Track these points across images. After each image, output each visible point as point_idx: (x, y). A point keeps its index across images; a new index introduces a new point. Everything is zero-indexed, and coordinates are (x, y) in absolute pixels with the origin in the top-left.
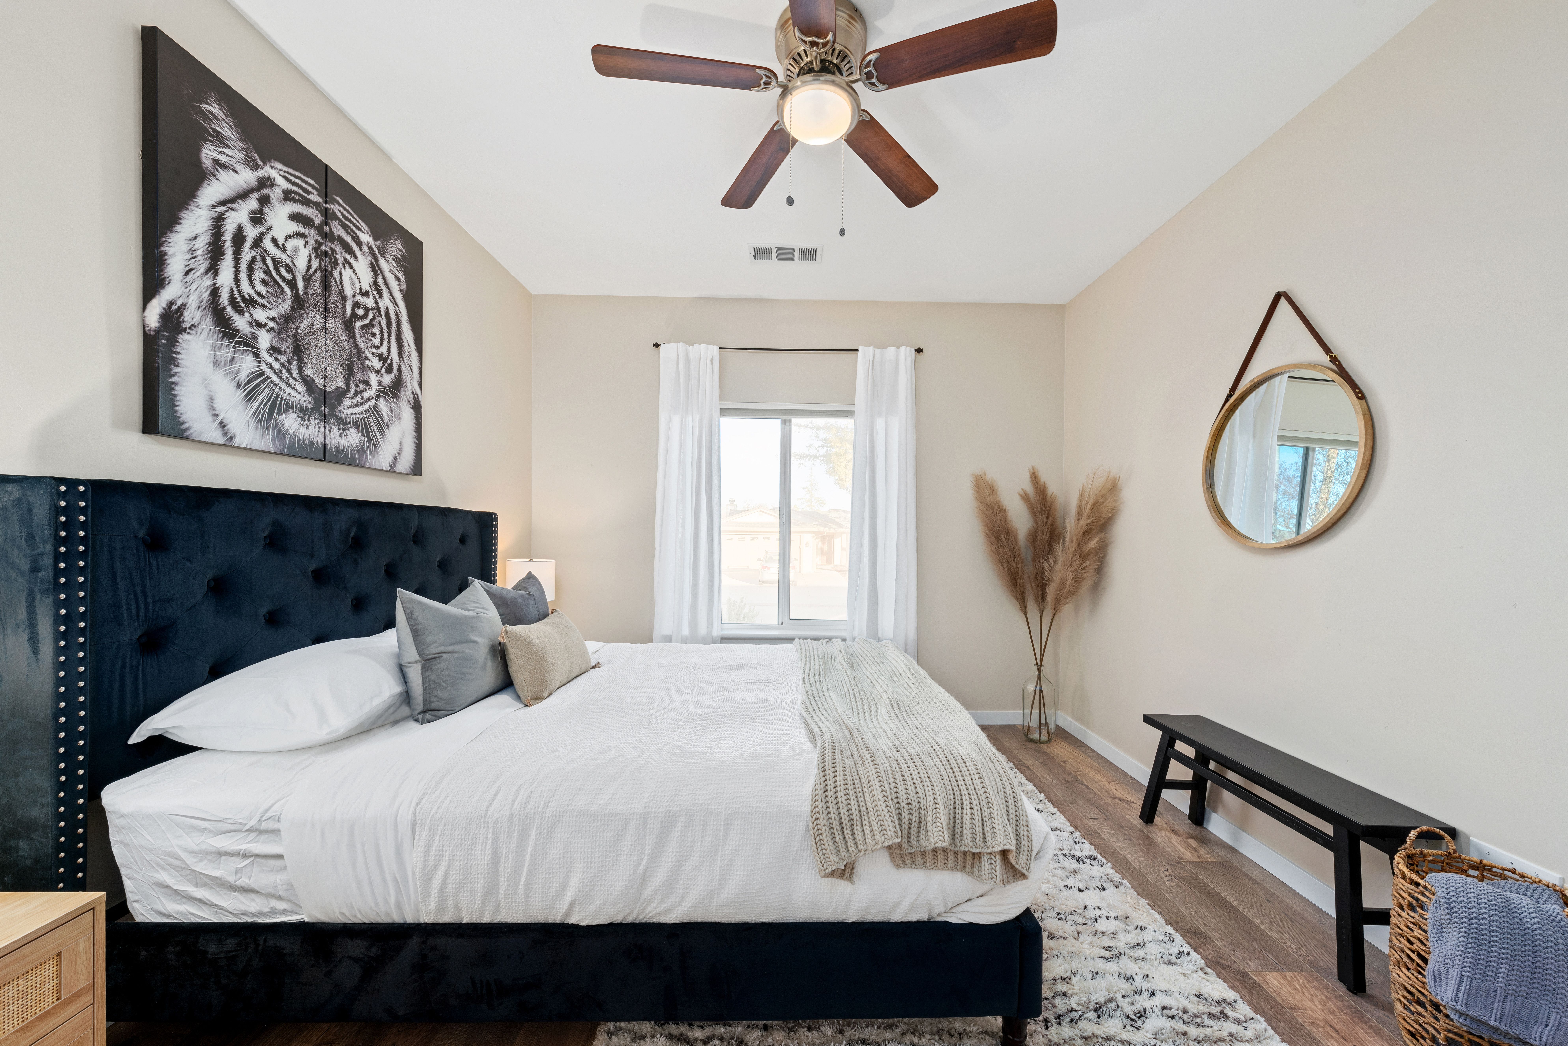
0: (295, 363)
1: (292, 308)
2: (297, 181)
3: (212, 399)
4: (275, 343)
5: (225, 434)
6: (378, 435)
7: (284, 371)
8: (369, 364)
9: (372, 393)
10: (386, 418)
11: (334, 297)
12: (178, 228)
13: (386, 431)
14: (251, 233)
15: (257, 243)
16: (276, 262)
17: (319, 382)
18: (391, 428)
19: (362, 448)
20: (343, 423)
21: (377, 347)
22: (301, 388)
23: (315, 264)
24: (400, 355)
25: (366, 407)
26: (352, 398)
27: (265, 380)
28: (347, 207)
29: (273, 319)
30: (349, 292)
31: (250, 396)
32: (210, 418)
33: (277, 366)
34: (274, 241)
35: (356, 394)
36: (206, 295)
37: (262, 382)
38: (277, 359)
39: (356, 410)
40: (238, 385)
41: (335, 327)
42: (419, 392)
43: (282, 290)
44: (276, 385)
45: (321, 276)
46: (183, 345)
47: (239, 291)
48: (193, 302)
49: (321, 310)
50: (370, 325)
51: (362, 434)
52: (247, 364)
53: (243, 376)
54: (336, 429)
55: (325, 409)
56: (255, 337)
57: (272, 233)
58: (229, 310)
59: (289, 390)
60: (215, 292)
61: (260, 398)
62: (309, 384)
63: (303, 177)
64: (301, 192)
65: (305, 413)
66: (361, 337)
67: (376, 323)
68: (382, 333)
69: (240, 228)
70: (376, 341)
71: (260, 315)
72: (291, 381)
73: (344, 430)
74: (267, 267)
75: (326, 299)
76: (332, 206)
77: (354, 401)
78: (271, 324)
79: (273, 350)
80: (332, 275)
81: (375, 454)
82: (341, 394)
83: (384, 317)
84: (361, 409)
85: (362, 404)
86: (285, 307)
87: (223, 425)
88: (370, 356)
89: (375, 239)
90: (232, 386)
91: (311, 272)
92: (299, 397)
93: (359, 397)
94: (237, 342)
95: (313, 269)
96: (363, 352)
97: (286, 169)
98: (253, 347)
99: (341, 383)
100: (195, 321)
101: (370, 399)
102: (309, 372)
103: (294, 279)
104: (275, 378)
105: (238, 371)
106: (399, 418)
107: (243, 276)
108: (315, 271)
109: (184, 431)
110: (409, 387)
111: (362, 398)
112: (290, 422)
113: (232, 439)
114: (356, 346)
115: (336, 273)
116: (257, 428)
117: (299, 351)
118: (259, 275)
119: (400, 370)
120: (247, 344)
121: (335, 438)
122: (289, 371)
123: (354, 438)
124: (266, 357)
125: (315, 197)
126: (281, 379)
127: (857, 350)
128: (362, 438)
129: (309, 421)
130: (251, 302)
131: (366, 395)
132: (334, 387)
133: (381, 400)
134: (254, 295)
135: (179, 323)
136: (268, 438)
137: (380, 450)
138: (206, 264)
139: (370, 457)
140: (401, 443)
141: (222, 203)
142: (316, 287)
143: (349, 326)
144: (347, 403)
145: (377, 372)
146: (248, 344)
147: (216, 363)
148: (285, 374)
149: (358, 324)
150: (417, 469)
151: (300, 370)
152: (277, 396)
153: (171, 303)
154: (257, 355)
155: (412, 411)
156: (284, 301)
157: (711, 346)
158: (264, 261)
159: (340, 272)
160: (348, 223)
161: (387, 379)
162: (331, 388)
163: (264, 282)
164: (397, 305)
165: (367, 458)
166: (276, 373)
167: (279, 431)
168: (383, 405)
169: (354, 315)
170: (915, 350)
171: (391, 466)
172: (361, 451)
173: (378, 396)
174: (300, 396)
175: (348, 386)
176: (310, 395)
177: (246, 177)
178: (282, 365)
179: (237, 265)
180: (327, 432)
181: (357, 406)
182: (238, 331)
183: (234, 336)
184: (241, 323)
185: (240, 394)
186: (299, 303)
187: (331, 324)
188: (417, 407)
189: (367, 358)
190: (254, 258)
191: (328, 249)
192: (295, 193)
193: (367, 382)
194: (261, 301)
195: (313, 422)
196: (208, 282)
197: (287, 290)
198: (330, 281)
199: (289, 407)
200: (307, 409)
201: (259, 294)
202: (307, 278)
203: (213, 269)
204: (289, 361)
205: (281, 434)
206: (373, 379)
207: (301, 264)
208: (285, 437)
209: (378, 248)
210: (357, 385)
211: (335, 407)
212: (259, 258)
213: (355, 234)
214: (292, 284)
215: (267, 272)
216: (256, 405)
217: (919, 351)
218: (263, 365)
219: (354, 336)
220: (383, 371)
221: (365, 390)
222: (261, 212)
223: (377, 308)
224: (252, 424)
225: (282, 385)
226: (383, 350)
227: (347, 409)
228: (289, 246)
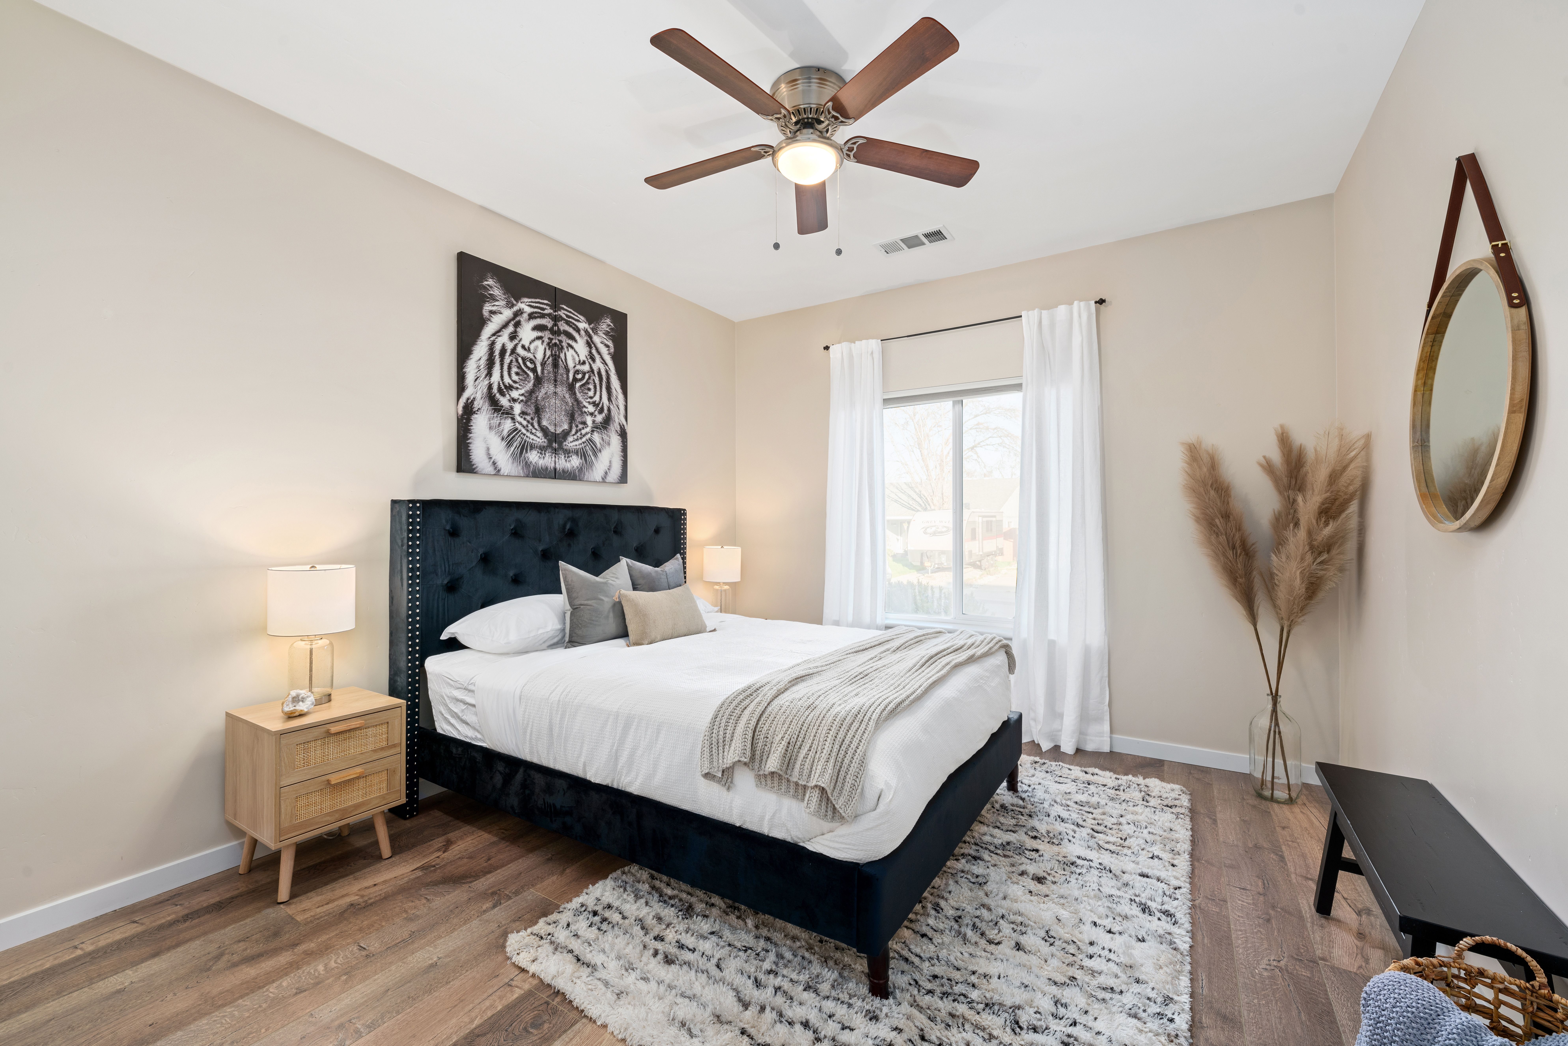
0: (536, 419)
1: (534, 385)
2: (537, 305)
3: (488, 449)
4: (524, 409)
5: (496, 468)
6: (593, 458)
7: (529, 425)
8: (586, 410)
9: (588, 429)
10: (598, 445)
11: (561, 371)
12: (472, 356)
13: (599, 454)
14: (510, 346)
15: (513, 351)
16: (524, 359)
17: (552, 429)
18: (603, 452)
19: (581, 468)
20: (567, 453)
21: (591, 398)
22: (539, 434)
23: (548, 353)
24: (609, 399)
25: (584, 439)
26: (574, 435)
27: (518, 433)
28: (570, 310)
29: (522, 395)
30: (571, 364)
31: (509, 444)
32: (487, 460)
33: (525, 423)
34: (523, 347)
35: (577, 432)
36: (485, 390)
37: (516, 434)
38: (525, 419)
39: (577, 443)
40: (503, 439)
41: (562, 390)
42: (625, 423)
43: (528, 375)
44: (524, 435)
45: (553, 360)
46: (474, 421)
47: (503, 383)
48: (479, 396)
49: (552, 382)
50: (587, 383)
51: (581, 458)
52: (508, 425)
53: (505, 433)
54: (563, 457)
55: (555, 445)
56: (512, 408)
57: (522, 342)
58: (498, 395)
59: (532, 437)
60: (490, 387)
61: (515, 444)
62: (545, 431)
63: (540, 301)
64: (539, 311)
65: (542, 449)
66: (580, 393)
67: (591, 381)
68: (595, 387)
69: (503, 345)
70: (591, 393)
71: (515, 394)
72: (534, 431)
73: (568, 457)
74: (519, 364)
75: (556, 374)
76: (559, 312)
77: (575, 437)
78: (522, 398)
79: (523, 413)
80: (559, 357)
81: (590, 471)
82: (566, 434)
83: (596, 375)
84: (580, 441)
85: (581, 438)
86: (529, 386)
87: (494, 463)
88: (586, 404)
89: (590, 324)
90: (499, 440)
91: (546, 359)
92: (538, 440)
93: (579, 434)
94: (502, 413)
95: (547, 357)
96: (582, 403)
97: (530, 300)
98: (511, 414)
99: (566, 426)
100: (480, 407)
101: (587, 434)
102: (545, 423)
103: (535, 367)
104: (524, 431)
105: (503, 430)
106: (609, 444)
107: (506, 373)
108: (549, 358)
109: (475, 469)
110: (617, 420)
111: (581, 434)
112: (533, 457)
113: (499, 471)
114: (577, 400)
115: (562, 356)
116: (513, 463)
117: (538, 411)
118: (514, 369)
119: (609, 410)
120: (507, 413)
121: (563, 463)
122: (532, 425)
123: (575, 462)
124: (518, 418)
125: (549, 311)
126: (527, 431)
127: (1021, 316)
128: (581, 461)
129: (545, 454)
130: (510, 388)
131: (583, 432)
132: (561, 430)
133: (595, 433)
134: (511, 383)
135: (472, 409)
136: (520, 468)
137: (594, 468)
138: (486, 372)
139: (587, 474)
140: (610, 462)
141: (494, 335)
142: (549, 367)
143: (571, 388)
144: (570, 439)
145: (592, 414)
146: (508, 413)
147: (491, 428)
148: (530, 427)
149: (578, 385)
150: (623, 478)
151: (539, 423)
152: (525, 442)
153: (468, 399)
154: (513, 419)
155: (619, 437)
156: (529, 382)
157: (870, 341)
158: (517, 361)
159: (565, 354)
160: (570, 320)
161: (599, 418)
162: (559, 430)
163: (517, 374)
164: (607, 365)
165: (584, 474)
166: (524, 427)
167: (526, 463)
168: (596, 437)
169: (575, 380)
170: (1096, 302)
171: (603, 479)
172: (581, 470)
173: (593, 431)
174: (539, 439)
175: (571, 428)
176: (545, 438)
177: (508, 313)
178: (528, 422)
179: (502, 369)
180: (557, 460)
181: (577, 440)
182: (502, 406)
183: (500, 410)
184: (504, 401)
185: (504, 444)
186: (538, 381)
187: (559, 390)
188: (623, 434)
189: (585, 407)
190: (511, 361)
191: (557, 341)
192: (536, 313)
193: (584, 423)
194: (515, 385)
195: (547, 455)
196: (486, 382)
197: (531, 374)
198: (558, 361)
199: (532, 447)
200: (544, 447)
201: (515, 382)
202: (543, 364)
203: (489, 374)
204: (532, 419)
205: (527, 464)
206: (589, 420)
207: (540, 356)
208: (529, 466)
209: (592, 329)
210: (577, 426)
211: (562, 442)
212: (514, 360)
213: (575, 325)
214: (534, 370)
215: (519, 367)
216: (512, 449)
217: (1101, 302)
218: (517, 424)
219: (575, 394)
220: (597, 412)
221: (583, 428)
222: (515, 332)
223: (592, 371)
224: (511, 460)
225: (528, 434)
226: (597, 398)
227: (571, 443)
228: (532, 347)
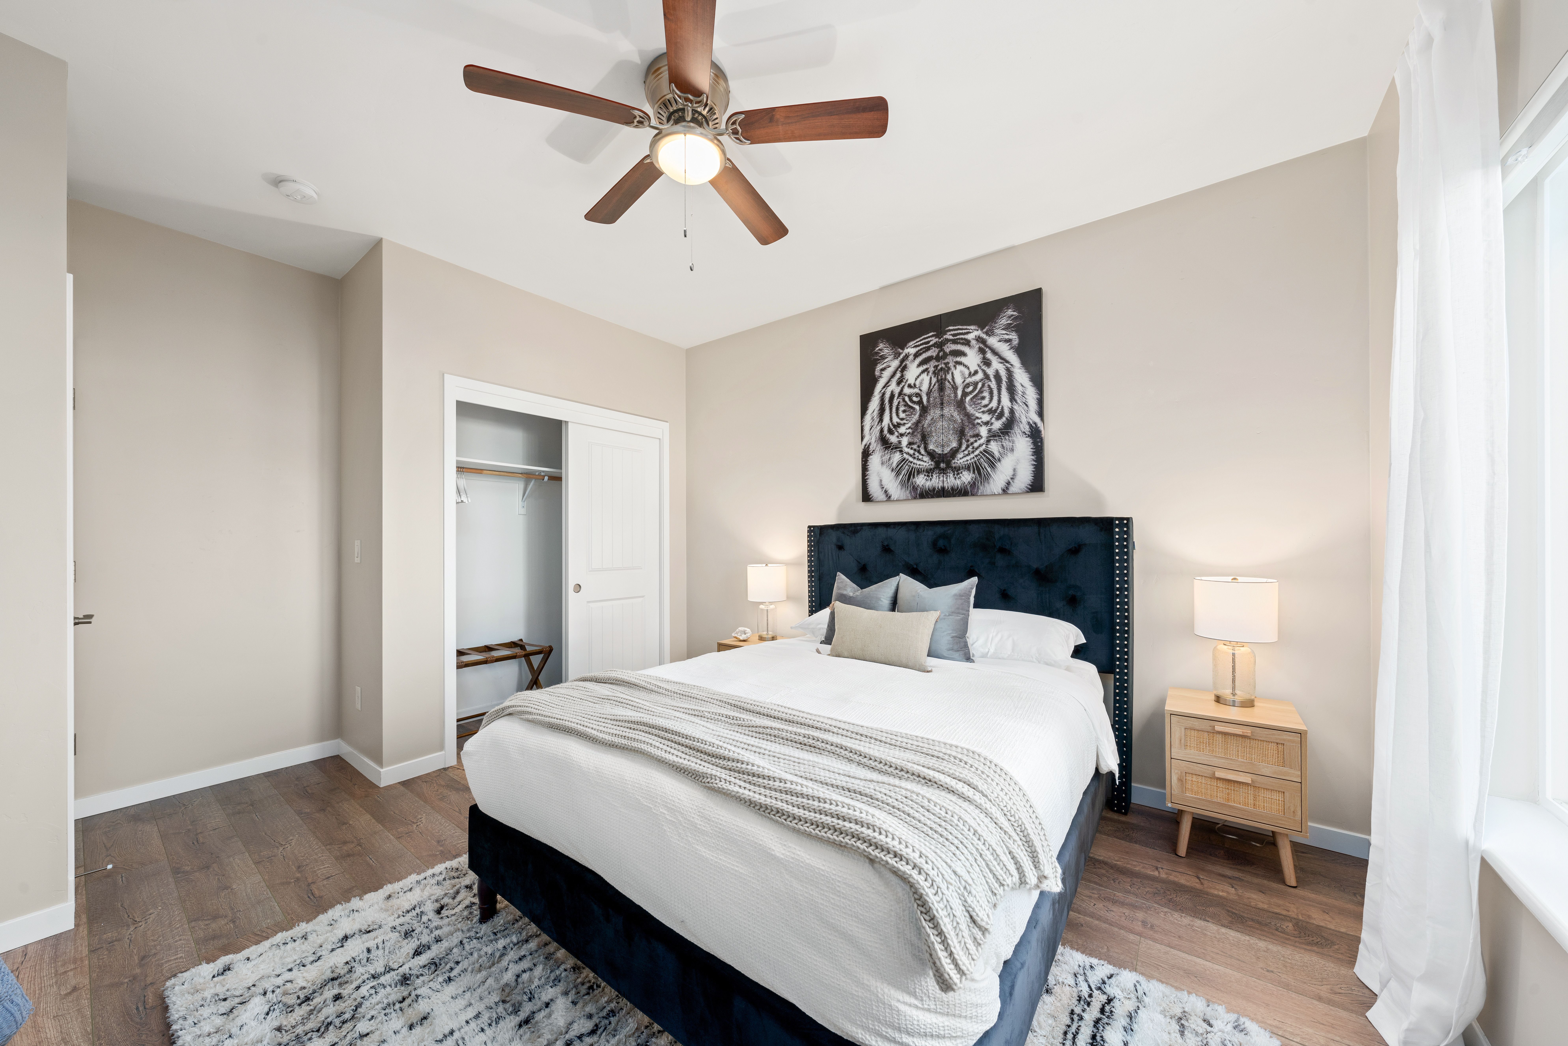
0: (922, 446)
1: (920, 416)
2: (922, 342)
3: (881, 481)
4: (911, 440)
5: (887, 496)
6: (989, 469)
7: (916, 453)
8: (979, 421)
9: (982, 441)
10: (997, 454)
11: (948, 391)
12: (868, 412)
13: (998, 465)
14: (897, 390)
15: (900, 394)
16: (910, 397)
17: (939, 451)
18: (1003, 461)
19: (974, 483)
20: (957, 470)
21: (986, 406)
22: (926, 459)
23: (934, 380)
24: (1012, 399)
25: (977, 452)
26: (964, 451)
27: (906, 462)
28: (957, 327)
29: (909, 428)
30: (960, 381)
31: (898, 474)
32: (880, 490)
33: (912, 452)
34: (910, 386)
35: (968, 446)
36: (878, 435)
37: (904, 464)
38: (912, 448)
39: (968, 458)
40: (892, 470)
41: (950, 411)
42: (1037, 419)
43: (914, 409)
44: (911, 462)
45: (939, 385)
46: (870, 461)
47: (892, 424)
48: (873, 440)
49: (938, 406)
50: (981, 392)
51: (974, 472)
52: (897, 457)
53: (894, 465)
54: (951, 475)
55: (942, 465)
56: (900, 442)
57: (909, 382)
58: (888, 435)
59: (919, 462)
60: (882, 431)
61: (903, 473)
62: (931, 455)
63: (925, 336)
64: (924, 346)
65: (929, 472)
66: (971, 406)
67: (986, 388)
68: (991, 393)
69: (892, 392)
70: (985, 402)
71: (902, 430)
72: (920, 457)
73: (958, 474)
74: (906, 402)
75: (942, 397)
76: (945, 337)
77: (966, 452)
78: (908, 431)
79: (910, 444)
80: (945, 379)
81: (986, 484)
82: (954, 452)
83: (993, 379)
84: (972, 456)
85: (973, 452)
86: (916, 417)
87: (886, 492)
88: (978, 415)
89: (982, 330)
90: (890, 471)
91: (931, 387)
92: (925, 464)
93: (970, 449)
94: (892, 449)
95: (933, 385)
96: (973, 415)
97: (915, 341)
98: (899, 448)
99: (954, 444)
100: (874, 449)
101: (980, 446)
102: (931, 447)
103: (921, 399)
104: (911, 459)
105: (892, 463)
106: (1012, 450)
107: (894, 415)
108: (935, 385)
109: (871, 498)
110: (1024, 420)
111: (973, 448)
112: (920, 481)
113: (890, 497)
114: (967, 415)
115: (949, 377)
116: (902, 489)
117: (924, 439)
118: (902, 408)
119: (1012, 411)
120: (896, 448)
121: (951, 481)
122: (919, 452)
123: (967, 477)
124: (906, 450)
125: (934, 340)
126: (914, 458)
128: (973, 475)
129: (932, 476)
130: (898, 425)
131: (976, 445)
132: (949, 449)
133: (992, 443)
134: (899, 421)
135: (868, 452)
136: (908, 492)
137: (991, 481)
138: (878, 419)
139: (981, 488)
140: (1014, 470)
141: (884, 387)
142: (935, 394)
143: (960, 405)
144: (960, 455)
145: (987, 423)
146: (898, 448)
147: (882, 463)
148: (917, 454)
149: (968, 399)
150: (1037, 485)
151: (926, 449)
152: (912, 468)
153: (865, 445)
154: (901, 451)
155: (1028, 439)
156: (915, 415)
158: (904, 400)
159: (952, 373)
160: (958, 337)
161: (997, 425)
162: (947, 450)
163: (904, 411)
164: (1007, 362)
165: (978, 488)
166: (911, 456)
167: (914, 487)
168: (994, 447)
169: (965, 394)
171: (1004, 490)
172: (973, 485)
173: (988, 441)
174: (926, 462)
175: (960, 445)
176: (932, 461)
177: (895, 363)
178: (915, 450)
179: (891, 412)
180: (945, 479)
181: (969, 454)
182: (892, 443)
183: (890, 447)
184: (893, 439)
185: (894, 474)
186: (924, 410)
187: (946, 411)
188: (1035, 434)
189: (978, 418)
190: (899, 403)
191: (943, 366)
192: (921, 349)
193: (978, 436)
194: (902, 422)
195: (934, 476)
196: (879, 428)
197: (917, 407)
198: (945, 384)
199: (919, 472)
200: (931, 469)
201: (902, 419)
202: (929, 394)
203: (881, 420)
204: (919, 447)
205: (915, 488)
206: (984, 431)
207: (925, 388)
208: (917, 489)
209: (986, 332)
210: (968, 441)
211: (951, 461)
212: (901, 400)
213: (965, 339)
214: (920, 402)
215: (906, 405)
216: (901, 477)
218: (905, 455)
219: (965, 408)
220: (994, 419)
221: (976, 441)
222: (902, 376)
223: (987, 376)
224: (899, 487)
225: (915, 461)
226: (994, 404)
227: (960, 460)
228: (918, 383)
